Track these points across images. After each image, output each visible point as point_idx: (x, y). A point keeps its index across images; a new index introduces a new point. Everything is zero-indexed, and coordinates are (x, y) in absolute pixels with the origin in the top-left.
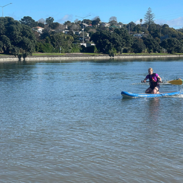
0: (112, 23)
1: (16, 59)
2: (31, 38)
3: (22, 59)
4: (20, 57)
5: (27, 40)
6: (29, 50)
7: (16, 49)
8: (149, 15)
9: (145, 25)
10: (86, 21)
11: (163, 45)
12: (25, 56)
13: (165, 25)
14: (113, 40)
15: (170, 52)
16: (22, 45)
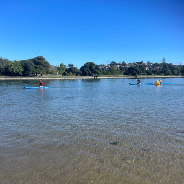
1: (93, 78)
4: (95, 77)
6: (98, 74)
7: (93, 74)
8: (164, 60)
10: (137, 63)
11: (162, 72)
15: (165, 75)
16: (95, 72)
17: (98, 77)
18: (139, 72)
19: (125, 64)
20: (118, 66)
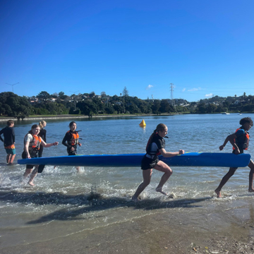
0: (103, 95)
1: (15, 120)
2: (27, 105)
3: (21, 119)
4: (18, 118)
5: (23, 107)
6: (25, 113)
7: (15, 113)
8: (125, 91)
9: (123, 97)
10: (86, 94)
11: (127, 109)
12: (23, 117)
13: (135, 97)
14: (91, 107)
16: (19, 110)
17: (26, 119)
18: (94, 109)
19: (66, 96)
20: (54, 100)
